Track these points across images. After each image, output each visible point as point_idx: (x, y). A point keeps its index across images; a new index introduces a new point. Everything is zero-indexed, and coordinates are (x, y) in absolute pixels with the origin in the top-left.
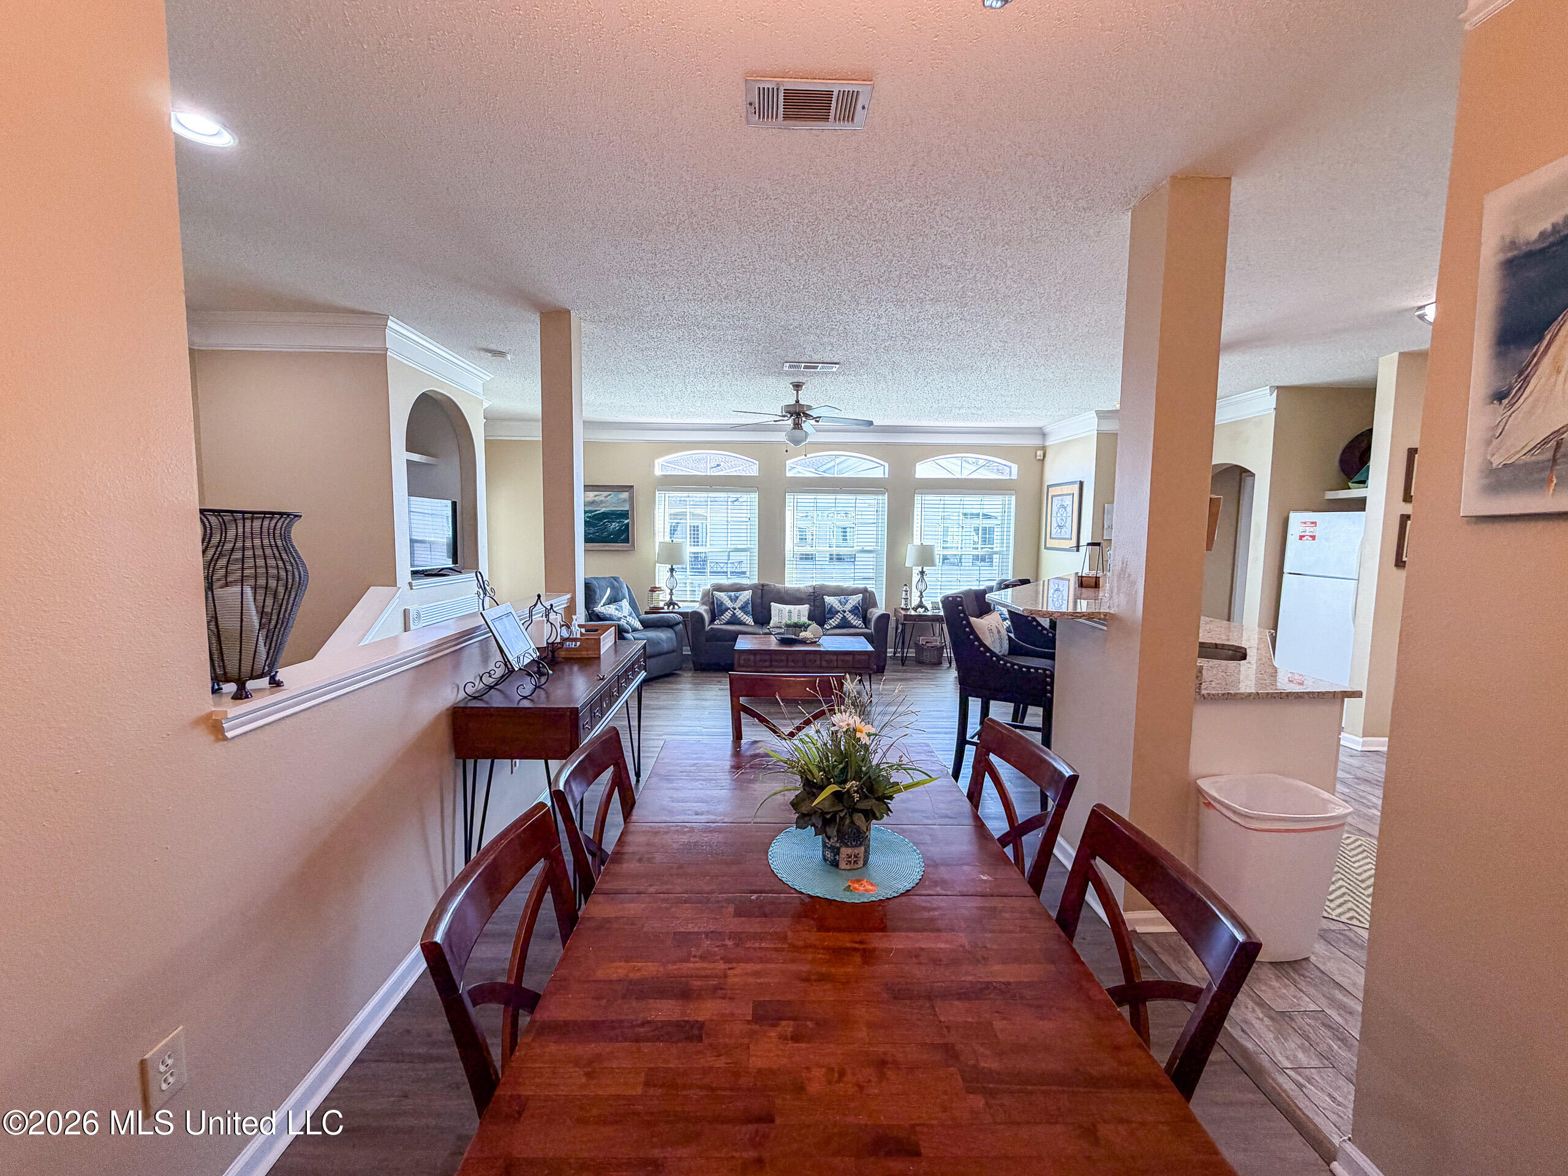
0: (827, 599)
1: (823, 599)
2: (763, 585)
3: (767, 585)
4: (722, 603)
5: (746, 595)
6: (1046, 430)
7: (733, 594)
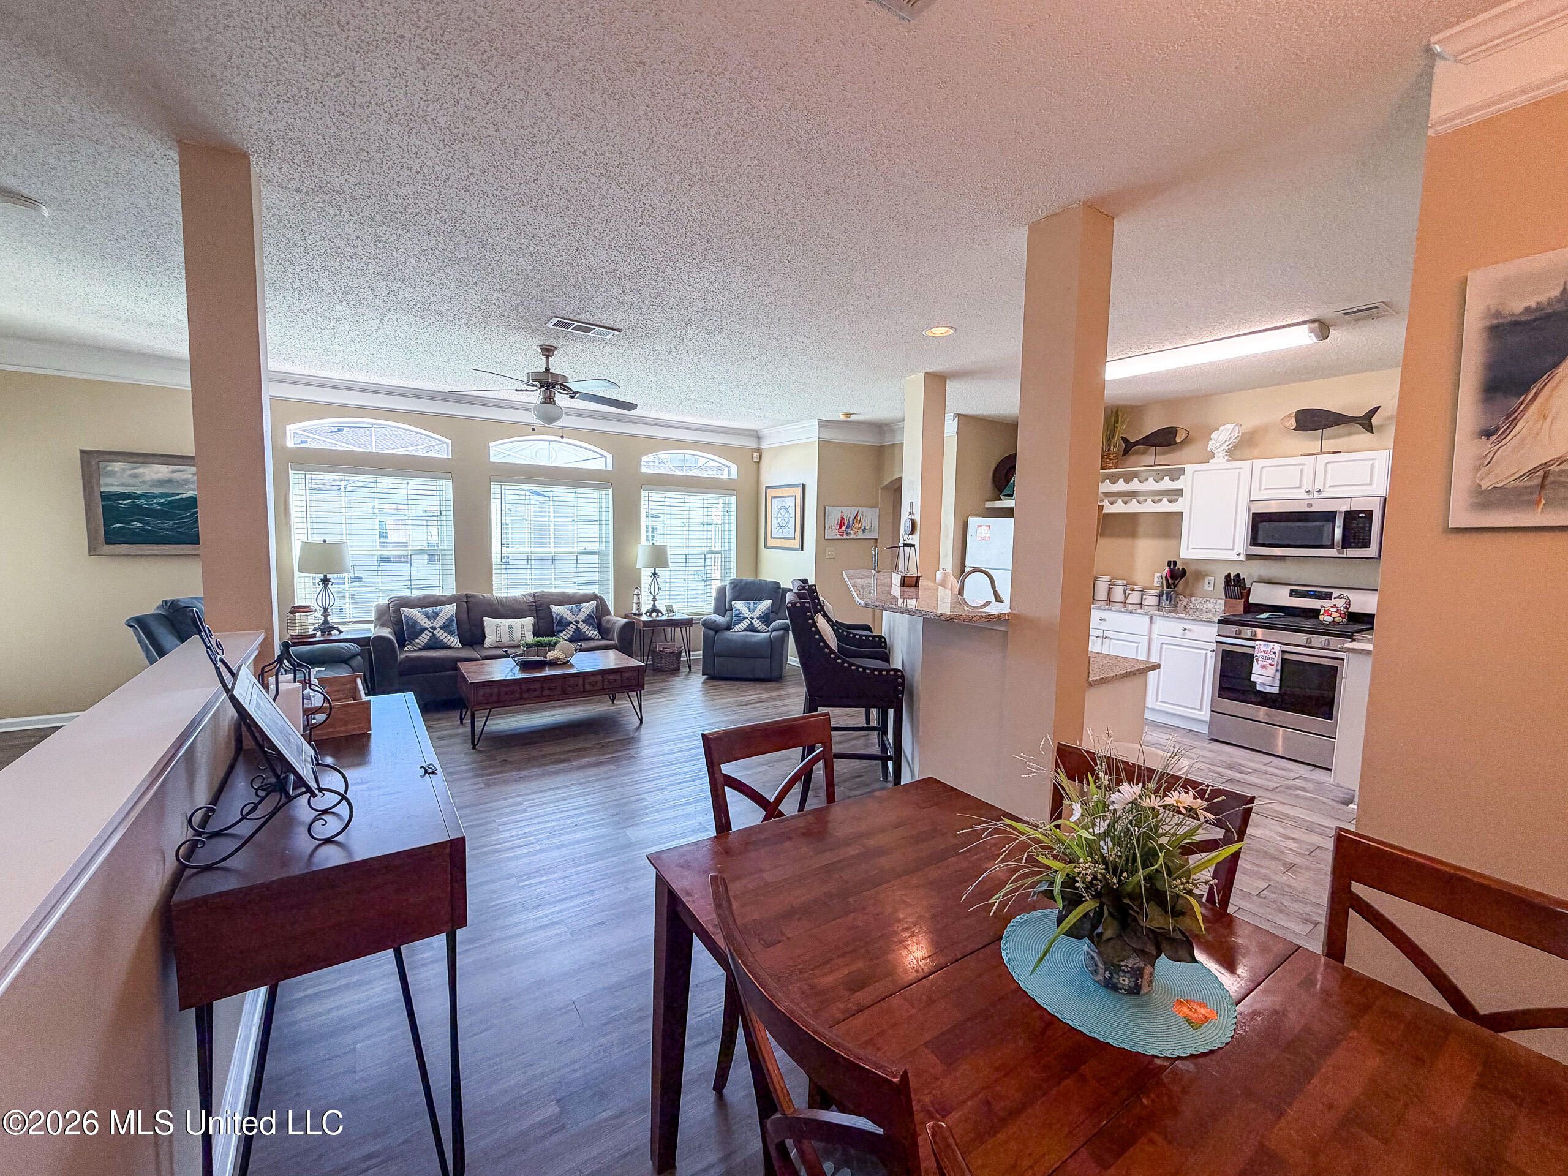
0: (555, 609)
1: (550, 609)
2: (467, 596)
3: (473, 596)
4: (415, 622)
5: (449, 610)
6: (761, 434)
7: (430, 609)
